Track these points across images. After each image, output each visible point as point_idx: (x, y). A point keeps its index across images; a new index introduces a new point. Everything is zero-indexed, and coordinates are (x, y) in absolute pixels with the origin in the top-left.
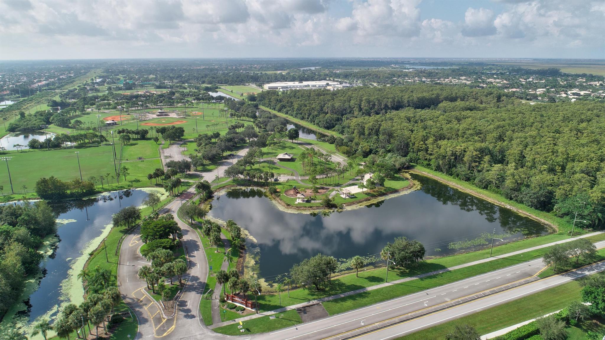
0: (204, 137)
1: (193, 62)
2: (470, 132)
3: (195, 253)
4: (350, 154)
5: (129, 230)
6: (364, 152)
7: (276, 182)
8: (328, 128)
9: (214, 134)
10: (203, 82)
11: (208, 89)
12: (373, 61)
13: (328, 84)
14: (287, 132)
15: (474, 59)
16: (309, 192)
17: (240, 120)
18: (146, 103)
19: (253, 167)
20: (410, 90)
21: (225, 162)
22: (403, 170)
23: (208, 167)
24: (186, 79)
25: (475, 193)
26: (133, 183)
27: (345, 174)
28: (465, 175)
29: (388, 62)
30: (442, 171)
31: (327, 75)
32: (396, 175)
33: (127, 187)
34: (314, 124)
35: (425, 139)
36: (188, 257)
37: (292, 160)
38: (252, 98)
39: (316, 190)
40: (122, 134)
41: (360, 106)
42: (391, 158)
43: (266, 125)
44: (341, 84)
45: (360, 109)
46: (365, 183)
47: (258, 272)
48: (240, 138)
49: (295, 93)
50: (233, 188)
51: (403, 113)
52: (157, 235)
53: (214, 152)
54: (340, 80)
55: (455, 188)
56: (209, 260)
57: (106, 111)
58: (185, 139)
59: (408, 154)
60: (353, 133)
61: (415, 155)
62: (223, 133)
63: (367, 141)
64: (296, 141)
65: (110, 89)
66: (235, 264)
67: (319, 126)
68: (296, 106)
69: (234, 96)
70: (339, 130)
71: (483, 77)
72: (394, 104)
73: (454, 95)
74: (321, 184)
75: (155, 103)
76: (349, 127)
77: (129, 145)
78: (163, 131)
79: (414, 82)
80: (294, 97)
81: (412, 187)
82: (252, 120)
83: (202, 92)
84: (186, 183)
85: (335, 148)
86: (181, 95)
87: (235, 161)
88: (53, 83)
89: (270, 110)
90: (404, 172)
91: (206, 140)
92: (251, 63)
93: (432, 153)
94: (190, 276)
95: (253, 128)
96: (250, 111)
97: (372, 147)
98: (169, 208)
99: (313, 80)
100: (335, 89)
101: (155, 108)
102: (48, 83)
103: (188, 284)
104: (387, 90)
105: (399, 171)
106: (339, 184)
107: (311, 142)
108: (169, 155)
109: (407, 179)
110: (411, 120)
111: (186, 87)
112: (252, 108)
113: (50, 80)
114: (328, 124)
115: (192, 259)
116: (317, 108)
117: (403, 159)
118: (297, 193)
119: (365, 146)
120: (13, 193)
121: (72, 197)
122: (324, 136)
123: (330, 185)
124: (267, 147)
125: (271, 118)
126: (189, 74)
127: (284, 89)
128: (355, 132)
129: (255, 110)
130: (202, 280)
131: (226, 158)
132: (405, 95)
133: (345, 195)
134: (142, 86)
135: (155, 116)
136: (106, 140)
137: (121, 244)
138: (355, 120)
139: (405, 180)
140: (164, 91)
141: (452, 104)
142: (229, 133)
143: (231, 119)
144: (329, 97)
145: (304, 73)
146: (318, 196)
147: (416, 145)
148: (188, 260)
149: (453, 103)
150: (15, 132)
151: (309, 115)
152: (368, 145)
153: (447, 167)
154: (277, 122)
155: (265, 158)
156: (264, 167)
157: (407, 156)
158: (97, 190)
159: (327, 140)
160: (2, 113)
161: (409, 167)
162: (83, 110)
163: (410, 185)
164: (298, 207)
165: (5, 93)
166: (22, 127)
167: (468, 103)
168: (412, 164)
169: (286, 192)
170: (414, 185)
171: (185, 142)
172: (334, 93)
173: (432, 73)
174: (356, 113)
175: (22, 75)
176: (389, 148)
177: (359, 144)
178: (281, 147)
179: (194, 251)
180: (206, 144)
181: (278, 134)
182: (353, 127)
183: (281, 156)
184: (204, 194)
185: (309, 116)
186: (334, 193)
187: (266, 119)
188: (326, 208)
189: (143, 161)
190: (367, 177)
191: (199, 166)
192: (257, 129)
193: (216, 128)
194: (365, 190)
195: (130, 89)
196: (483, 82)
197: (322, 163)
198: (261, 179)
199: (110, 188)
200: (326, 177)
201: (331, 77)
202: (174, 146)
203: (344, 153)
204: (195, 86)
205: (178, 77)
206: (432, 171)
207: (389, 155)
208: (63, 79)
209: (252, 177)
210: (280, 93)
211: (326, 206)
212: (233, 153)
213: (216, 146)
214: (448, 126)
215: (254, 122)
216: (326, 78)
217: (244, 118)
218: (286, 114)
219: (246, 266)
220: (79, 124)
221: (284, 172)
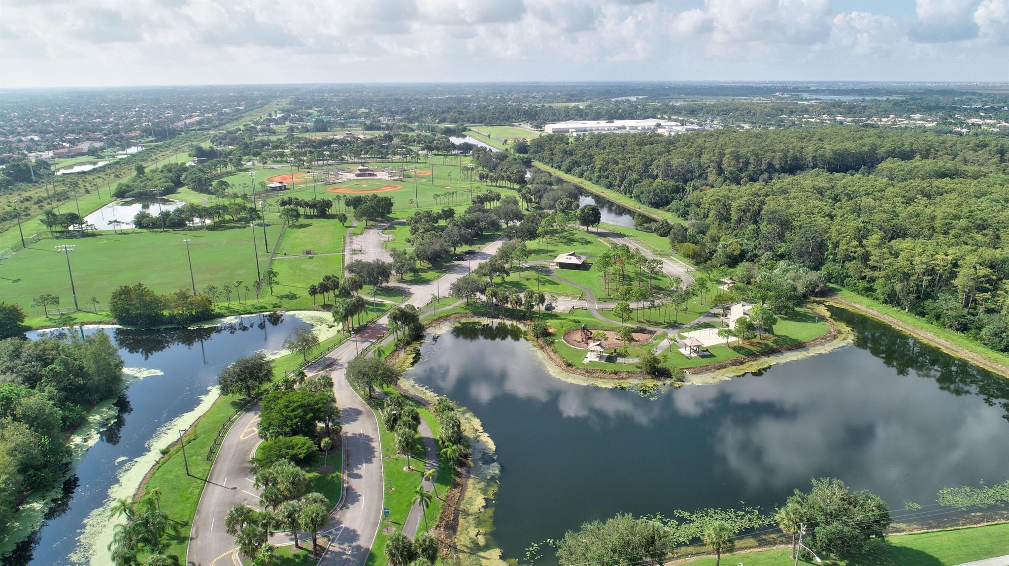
0: (425, 217)
1: (431, 89)
2: (963, 223)
3: (364, 469)
4: (700, 259)
5: (249, 402)
6: (728, 257)
7: (549, 312)
8: (657, 205)
9: (443, 211)
10: (444, 120)
11: (449, 132)
12: (741, 86)
13: (659, 126)
14: (578, 212)
15: (932, 83)
16: (613, 339)
17: (496, 186)
18: (341, 154)
19: (507, 279)
20: (817, 137)
21: (457, 266)
22: (813, 298)
23: (424, 275)
24: (416, 114)
25: (983, 361)
26: (285, 300)
27: (689, 301)
28: (956, 318)
29: (768, 88)
30: (898, 304)
31: (658, 110)
32: (797, 309)
33: (270, 307)
34: (631, 197)
35: (862, 235)
36: (346, 477)
37: (584, 267)
38: (522, 148)
39: (628, 335)
40: (287, 206)
41: (720, 165)
42: (786, 271)
43: (541, 197)
44: (683, 125)
45: (720, 171)
46: (732, 326)
47: (489, 530)
48: (489, 219)
49: (599, 140)
50: (463, 320)
51: (808, 180)
52: (287, 426)
53: (437, 247)
54: (680, 119)
55: (933, 344)
56: (388, 489)
57: (276, 166)
58: (393, 219)
59: (822, 265)
60: (706, 216)
61: (837, 267)
62: (460, 211)
63: (735, 233)
64: (594, 230)
65: (291, 129)
66: (441, 502)
67: (641, 201)
68: (598, 164)
69: (493, 144)
70: (678, 210)
71: (957, 116)
72: (786, 162)
73: (907, 147)
74: (640, 322)
75: (357, 154)
76: (698, 205)
77: (296, 227)
78: (355, 202)
79: (822, 122)
80: (597, 146)
81: (835, 337)
82: (517, 186)
83: (439, 135)
84: (377, 305)
85: (670, 246)
86: (402, 141)
87: (473, 264)
88: (209, 121)
89: (552, 170)
90: (814, 302)
91: (427, 222)
92: (528, 90)
93: (877, 264)
94: (339, 529)
95: (516, 203)
96: (515, 171)
97: (744, 247)
98: (334, 357)
99: (633, 118)
100: (673, 134)
101: (355, 163)
102: (202, 120)
103: (331, 548)
104: (773, 136)
105: (802, 299)
106: (676, 322)
107: (622, 233)
108: (359, 247)
109: (822, 319)
110: (825, 194)
111: (414, 128)
112: (518, 166)
113: (206, 115)
114: (656, 198)
115: (354, 483)
116: (637, 167)
117: (813, 276)
118: (590, 338)
119: (731, 244)
120: (78, 310)
121: (171, 323)
122: (649, 220)
123: (658, 324)
124: (537, 241)
125: (551, 184)
126: (423, 108)
127: (579, 133)
128: (710, 215)
129: (523, 168)
130: (362, 542)
131: (461, 258)
132: (807, 147)
133: (688, 349)
134: (343, 125)
135: (352, 176)
136: (259, 218)
137: (226, 432)
138: (710, 192)
139: (819, 321)
140: (377, 133)
141: (907, 165)
142: (470, 211)
143: (479, 184)
144: (660, 148)
145: (616, 105)
146: (632, 348)
147: (842, 247)
148: (345, 485)
149: (908, 163)
150: (124, 197)
151: (623, 179)
152: (737, 242)
153: (912, 297)
154: (560, 192)
155: (532, 261)
156: (528, 279)
157: (820, 269)
158: (217, 310)
159: (654, 228)
160: (118, 166)
161: (826, 293)
162: (238, 162)
163: (830, 332)
164: (589, 371)
165: (133, 134)
166: (136, 190)
167: (940, 164)
168: (831, 285)
169: (567, 334)
170: (840, 332)
171: (393, 224)
172: (670, 140)
173: (854, 107)
174: (711, 178)
175: (167, 108)
176: (782, 250)
177: (719, 238)
178: (564, 241)
179: (361, 463)
180: (427, 231)
181: (561, 214)
182: (707, 206)
183: (563, 258)
184: (405, 331)
185: (621, 181)
186: (665, 343)
187: (541, 187)
188: (647, 376)
189: (312, 258)
190: (738, 311)
191: (406, 272)
192: (523, 205)
193: (451, 199)
194: (732, 339)
195: (323, 129)
196: (961, 124)
197: (644, 275)
198: (520, 306)
199: (242, 309)
200: (649, 308)
201: (665, 113)
202: (372, 231)
203: (688, 256)
204: (429, 127)
205: (403, 112)
206: (876, 303)
207: (782, 264)
208: (226, 113)
209: (501, 301)
210: (571, 140)
211: (648, 373)
212: (474, 248)
213: (444, 234)
214: (910, 209)
215: (519, 191)
216: (656, 114)
217: (503, 183)
218: (579, 177)
219: (464, 511)
220: (224, 187)
221: (566, 292)
